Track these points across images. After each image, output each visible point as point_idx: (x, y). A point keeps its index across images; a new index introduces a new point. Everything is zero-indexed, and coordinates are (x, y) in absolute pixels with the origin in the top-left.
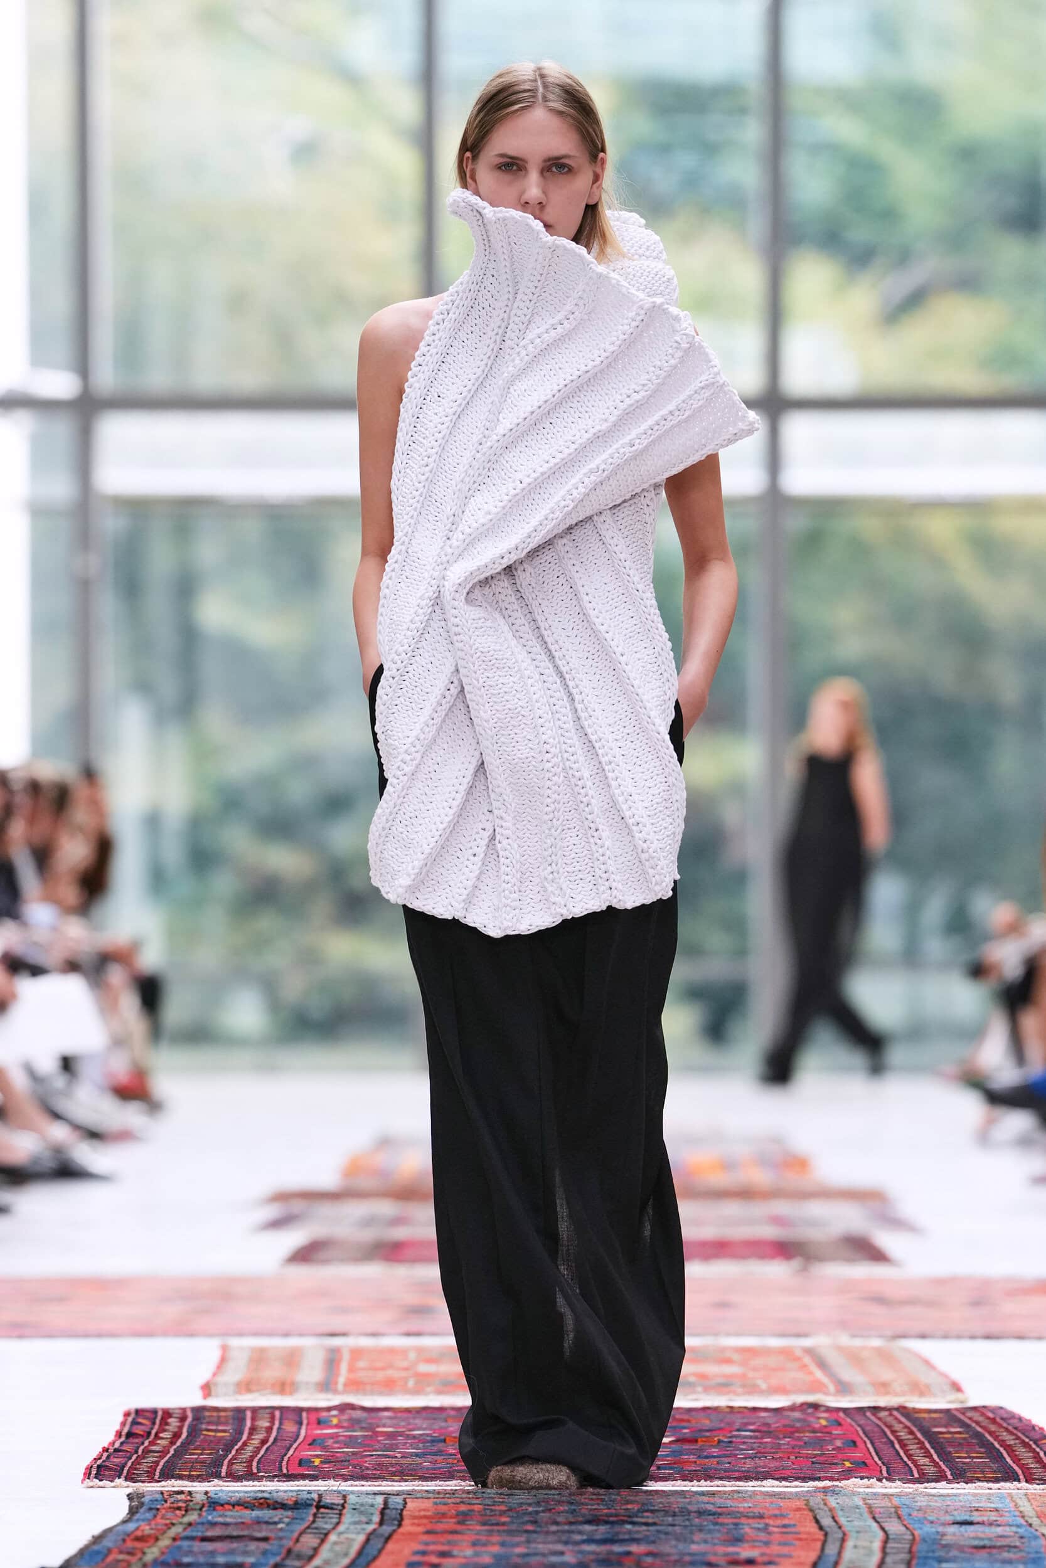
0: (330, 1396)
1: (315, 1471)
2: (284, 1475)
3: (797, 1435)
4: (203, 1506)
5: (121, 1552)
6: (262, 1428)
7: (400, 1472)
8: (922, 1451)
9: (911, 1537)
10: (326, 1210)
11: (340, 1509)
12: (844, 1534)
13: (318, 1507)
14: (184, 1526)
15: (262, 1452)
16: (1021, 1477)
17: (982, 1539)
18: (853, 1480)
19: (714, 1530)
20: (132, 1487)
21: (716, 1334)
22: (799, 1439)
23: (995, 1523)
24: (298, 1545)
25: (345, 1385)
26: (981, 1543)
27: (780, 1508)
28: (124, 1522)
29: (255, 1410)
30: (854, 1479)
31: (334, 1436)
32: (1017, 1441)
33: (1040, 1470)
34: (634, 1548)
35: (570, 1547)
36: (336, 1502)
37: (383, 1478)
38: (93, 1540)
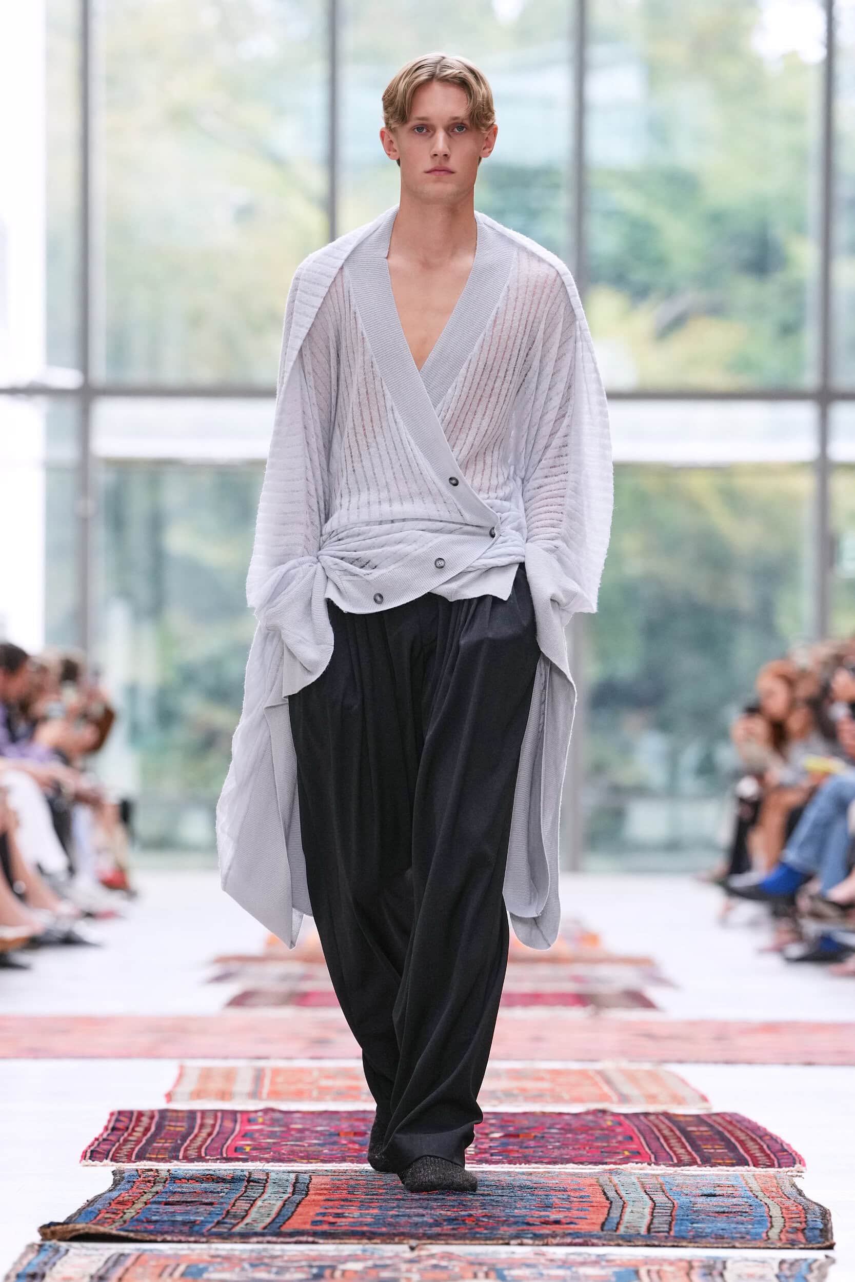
0: (257, 1102)
1: (244, 1155)
2: (224, 1159)
3: (590, 1132)
4: (167, 1179)
5: (107, 1212)
6: (208, 1124)
7: (307, 1157)
8: (680, 1144)
9: (672, 1205)
10: (253, 969)
11: (263, 1182)
12: (624, 1203)
13: (249, 1181)
14: (153, 1194)
15: (209, 1141)
16: (750, 1163)
17: (723, 1207)
18: (630, 1165)
19: (531, 1200)
20: (115, 1166)
21: (532, 1059)
22: (592, 1135)
23: (731, 1195)
24: (233, 1208)
25: (269, 1094)
26: (722, 1210)
27: (578, 1184)
28: (110, 1191)
29: (203, 1112)
31: (260, 1131)
32: (748, 1138)
33: (764, 1158)
34: (474, 1212)
35: (429, 1212)
36: (261, 1177)
37: (295, 1161)
38: (88, 1203)
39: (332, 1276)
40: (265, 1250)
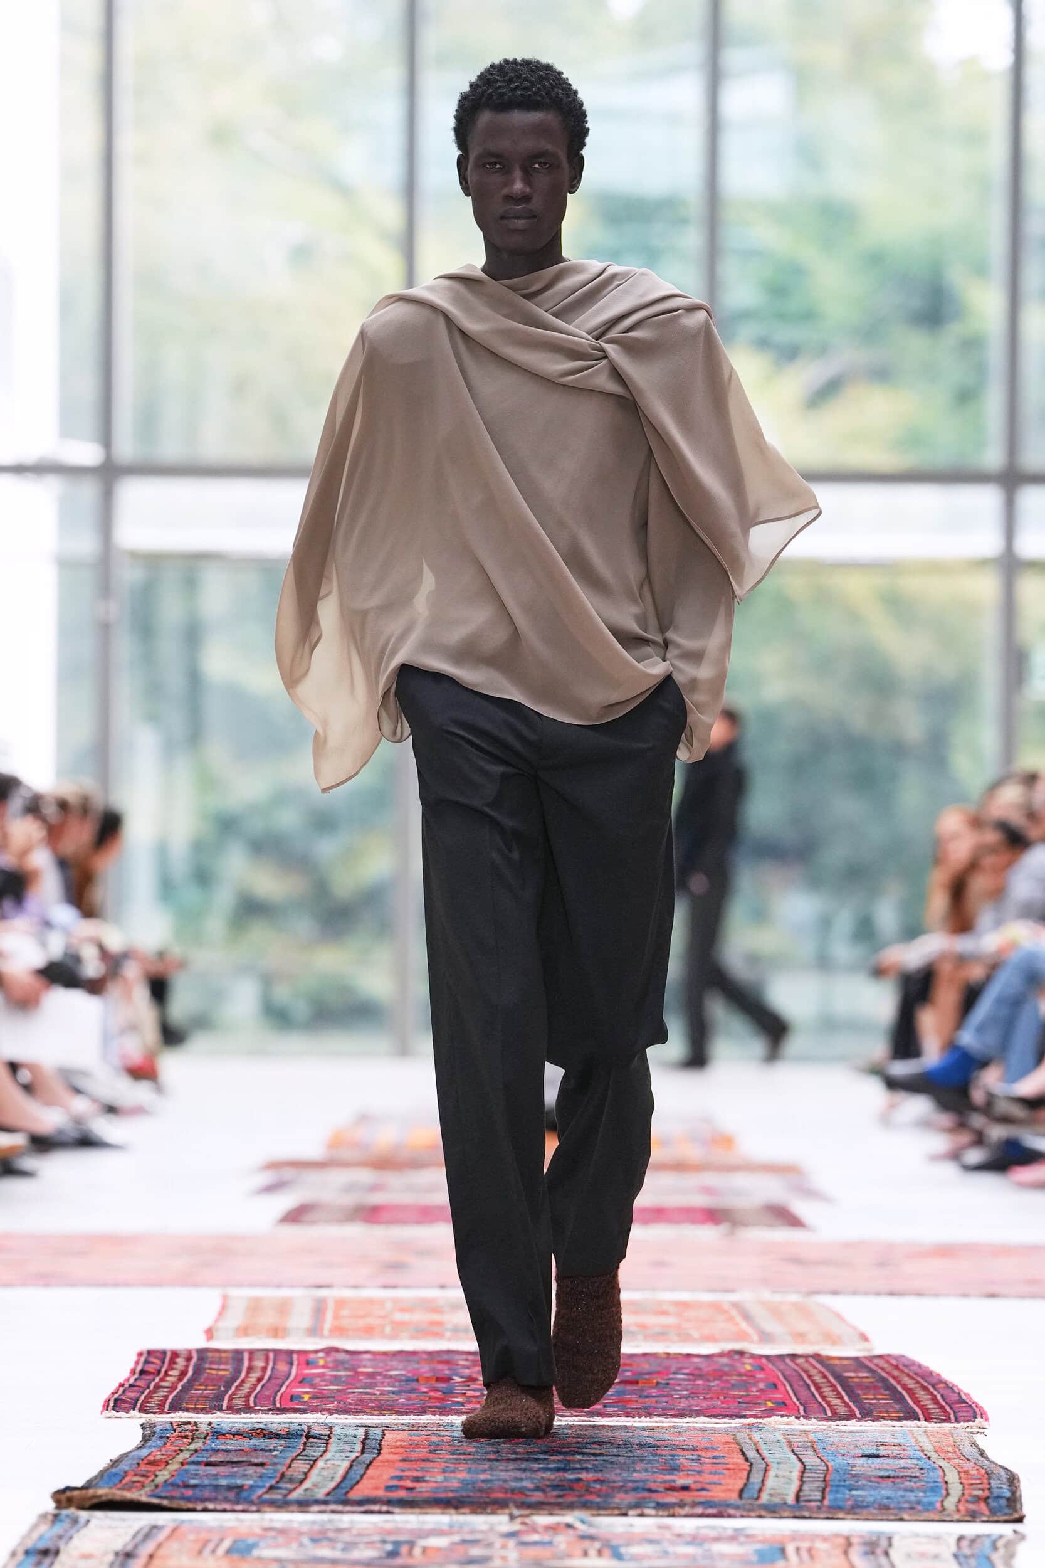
0: (317, 1340)
1: (301, 1405)
2: (278, 1409)
3: (725, 1378)
4: (207, 1435)
5: (135, 1475)
6: (257, 1367)
7: (378, 1407)
8: (835, 1393)
9: (825, 1468)
10: (313, 1177)
11: (327, 1439)
12: (767, 1465)
13: (308, 1437)
14: (192, 1452)
15: (259, 1388)
16: (921, 1416)
17: (887, 1470)
18: (774, 1419)
19: (653, 1460)
20: (145, 1418)
21: (654, 1289)
22: (727, 1381)
23: (898, 1456)
24: (289, 1469)
25: (332, 1331)
26: (886, 1474)
27: (711, 1442)
28: (138, 1448)
29: (252, 1353)
30: (775, 1417)
31: (322, 1375)
32: (917, 1385)
33: (938, 1410)
34: (583, 1475)
35: (528, 1474)
36: (323, 1433)
37: (364, 1413)
38: (111, 1463)
39: (410, 1554)
40: (330, 1521)
